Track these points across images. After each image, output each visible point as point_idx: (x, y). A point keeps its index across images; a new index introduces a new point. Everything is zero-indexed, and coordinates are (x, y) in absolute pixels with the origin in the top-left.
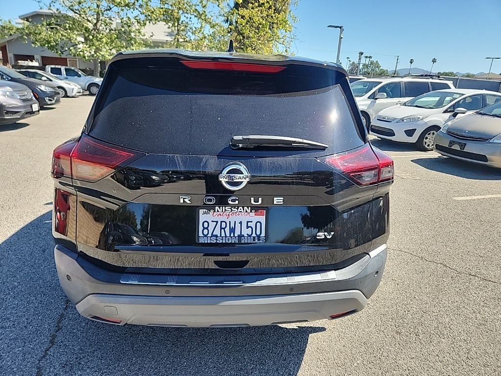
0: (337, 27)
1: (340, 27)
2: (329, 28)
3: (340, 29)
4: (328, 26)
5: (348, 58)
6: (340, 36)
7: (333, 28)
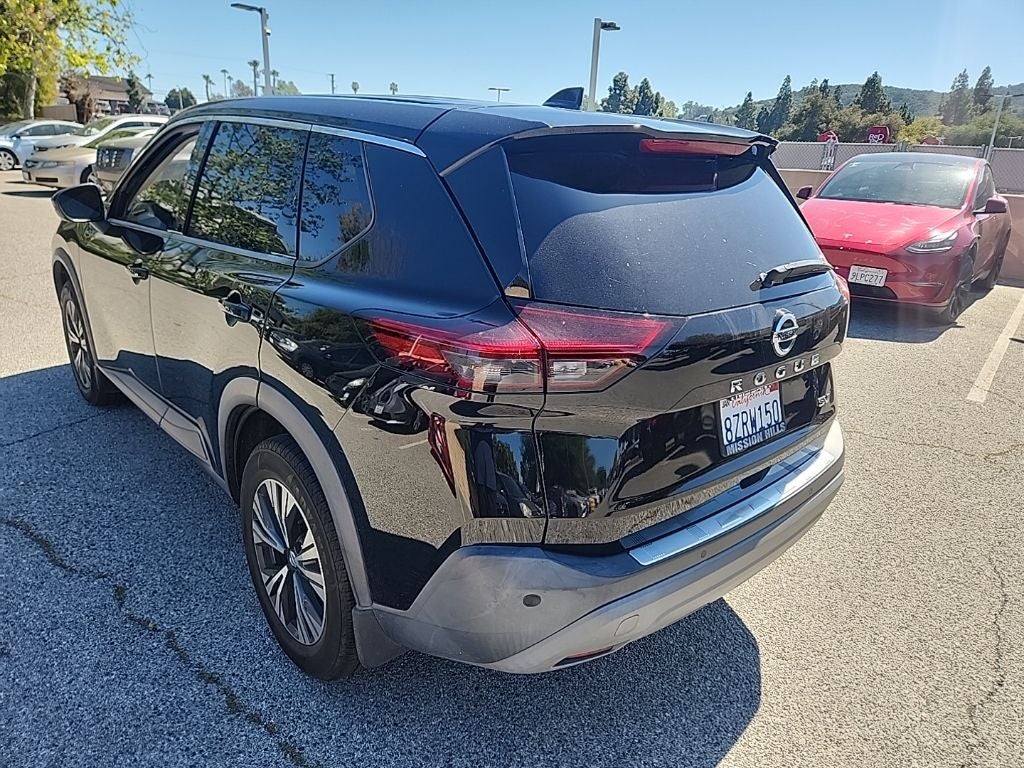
0: (252, 8)
1: (260, 10)
2: (233, 8)
3: (259, 14)
4: (233, 5)
5: (224, 71)
6: (263, 30)
7: (244, 11)
